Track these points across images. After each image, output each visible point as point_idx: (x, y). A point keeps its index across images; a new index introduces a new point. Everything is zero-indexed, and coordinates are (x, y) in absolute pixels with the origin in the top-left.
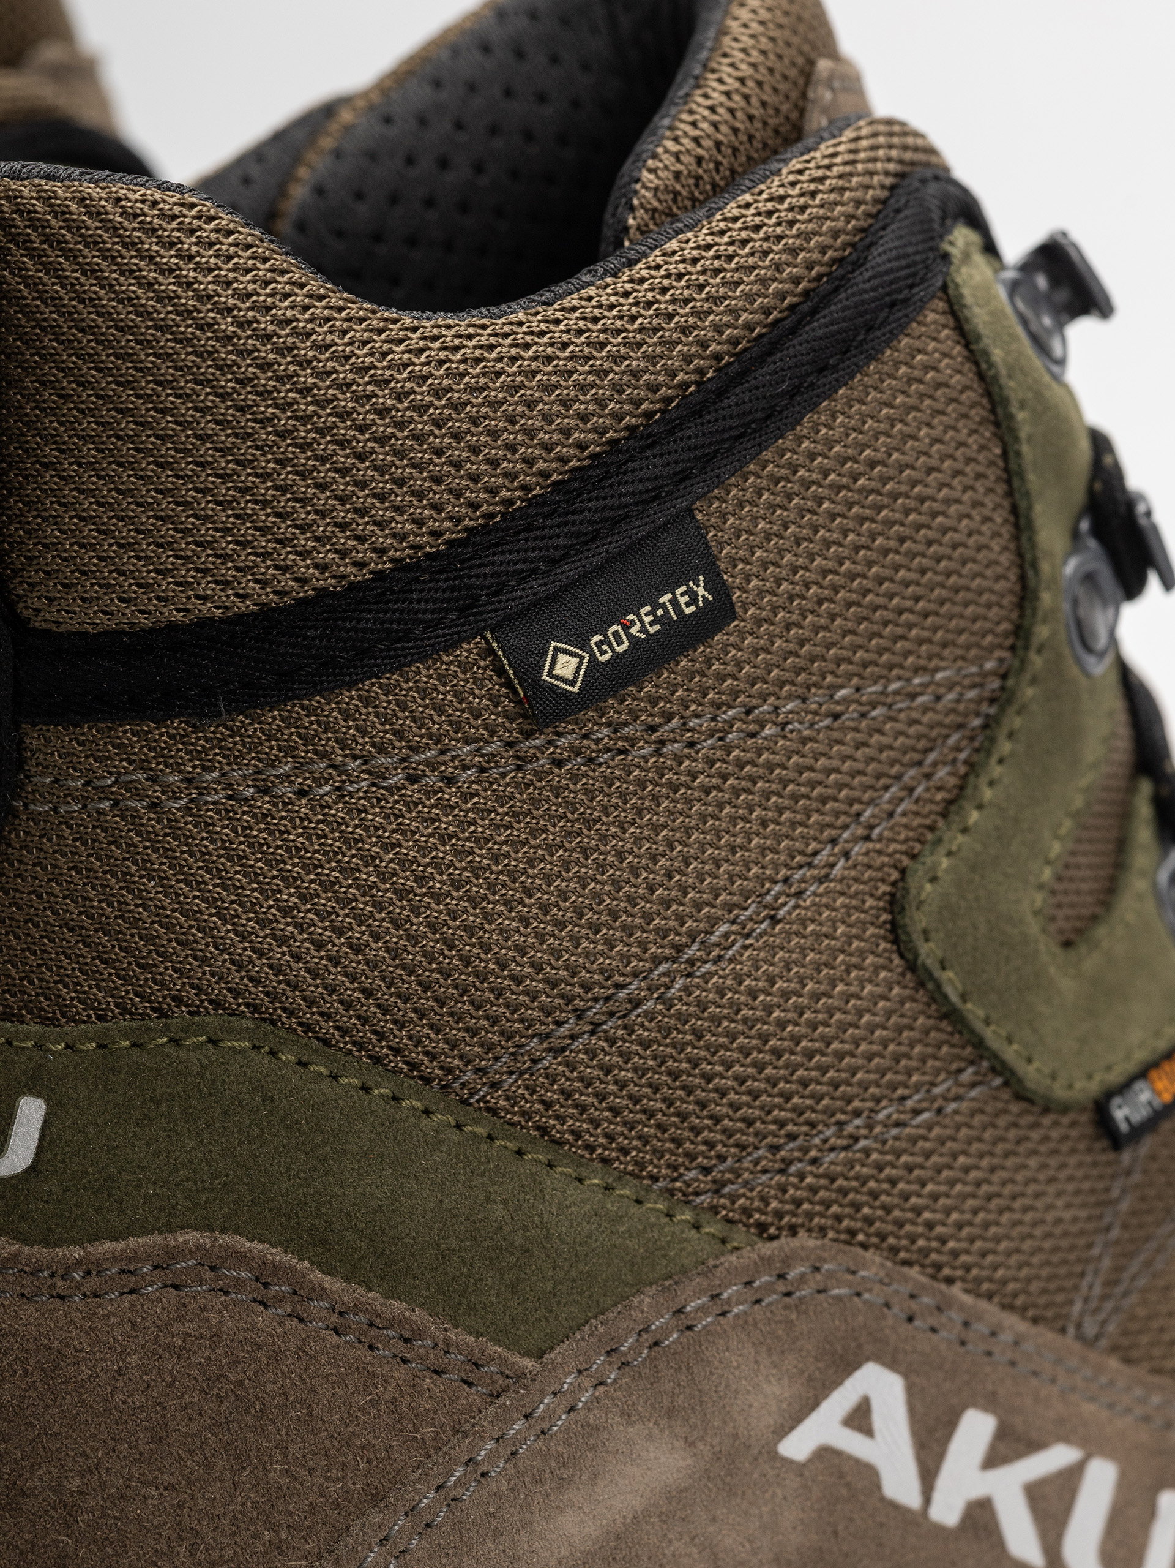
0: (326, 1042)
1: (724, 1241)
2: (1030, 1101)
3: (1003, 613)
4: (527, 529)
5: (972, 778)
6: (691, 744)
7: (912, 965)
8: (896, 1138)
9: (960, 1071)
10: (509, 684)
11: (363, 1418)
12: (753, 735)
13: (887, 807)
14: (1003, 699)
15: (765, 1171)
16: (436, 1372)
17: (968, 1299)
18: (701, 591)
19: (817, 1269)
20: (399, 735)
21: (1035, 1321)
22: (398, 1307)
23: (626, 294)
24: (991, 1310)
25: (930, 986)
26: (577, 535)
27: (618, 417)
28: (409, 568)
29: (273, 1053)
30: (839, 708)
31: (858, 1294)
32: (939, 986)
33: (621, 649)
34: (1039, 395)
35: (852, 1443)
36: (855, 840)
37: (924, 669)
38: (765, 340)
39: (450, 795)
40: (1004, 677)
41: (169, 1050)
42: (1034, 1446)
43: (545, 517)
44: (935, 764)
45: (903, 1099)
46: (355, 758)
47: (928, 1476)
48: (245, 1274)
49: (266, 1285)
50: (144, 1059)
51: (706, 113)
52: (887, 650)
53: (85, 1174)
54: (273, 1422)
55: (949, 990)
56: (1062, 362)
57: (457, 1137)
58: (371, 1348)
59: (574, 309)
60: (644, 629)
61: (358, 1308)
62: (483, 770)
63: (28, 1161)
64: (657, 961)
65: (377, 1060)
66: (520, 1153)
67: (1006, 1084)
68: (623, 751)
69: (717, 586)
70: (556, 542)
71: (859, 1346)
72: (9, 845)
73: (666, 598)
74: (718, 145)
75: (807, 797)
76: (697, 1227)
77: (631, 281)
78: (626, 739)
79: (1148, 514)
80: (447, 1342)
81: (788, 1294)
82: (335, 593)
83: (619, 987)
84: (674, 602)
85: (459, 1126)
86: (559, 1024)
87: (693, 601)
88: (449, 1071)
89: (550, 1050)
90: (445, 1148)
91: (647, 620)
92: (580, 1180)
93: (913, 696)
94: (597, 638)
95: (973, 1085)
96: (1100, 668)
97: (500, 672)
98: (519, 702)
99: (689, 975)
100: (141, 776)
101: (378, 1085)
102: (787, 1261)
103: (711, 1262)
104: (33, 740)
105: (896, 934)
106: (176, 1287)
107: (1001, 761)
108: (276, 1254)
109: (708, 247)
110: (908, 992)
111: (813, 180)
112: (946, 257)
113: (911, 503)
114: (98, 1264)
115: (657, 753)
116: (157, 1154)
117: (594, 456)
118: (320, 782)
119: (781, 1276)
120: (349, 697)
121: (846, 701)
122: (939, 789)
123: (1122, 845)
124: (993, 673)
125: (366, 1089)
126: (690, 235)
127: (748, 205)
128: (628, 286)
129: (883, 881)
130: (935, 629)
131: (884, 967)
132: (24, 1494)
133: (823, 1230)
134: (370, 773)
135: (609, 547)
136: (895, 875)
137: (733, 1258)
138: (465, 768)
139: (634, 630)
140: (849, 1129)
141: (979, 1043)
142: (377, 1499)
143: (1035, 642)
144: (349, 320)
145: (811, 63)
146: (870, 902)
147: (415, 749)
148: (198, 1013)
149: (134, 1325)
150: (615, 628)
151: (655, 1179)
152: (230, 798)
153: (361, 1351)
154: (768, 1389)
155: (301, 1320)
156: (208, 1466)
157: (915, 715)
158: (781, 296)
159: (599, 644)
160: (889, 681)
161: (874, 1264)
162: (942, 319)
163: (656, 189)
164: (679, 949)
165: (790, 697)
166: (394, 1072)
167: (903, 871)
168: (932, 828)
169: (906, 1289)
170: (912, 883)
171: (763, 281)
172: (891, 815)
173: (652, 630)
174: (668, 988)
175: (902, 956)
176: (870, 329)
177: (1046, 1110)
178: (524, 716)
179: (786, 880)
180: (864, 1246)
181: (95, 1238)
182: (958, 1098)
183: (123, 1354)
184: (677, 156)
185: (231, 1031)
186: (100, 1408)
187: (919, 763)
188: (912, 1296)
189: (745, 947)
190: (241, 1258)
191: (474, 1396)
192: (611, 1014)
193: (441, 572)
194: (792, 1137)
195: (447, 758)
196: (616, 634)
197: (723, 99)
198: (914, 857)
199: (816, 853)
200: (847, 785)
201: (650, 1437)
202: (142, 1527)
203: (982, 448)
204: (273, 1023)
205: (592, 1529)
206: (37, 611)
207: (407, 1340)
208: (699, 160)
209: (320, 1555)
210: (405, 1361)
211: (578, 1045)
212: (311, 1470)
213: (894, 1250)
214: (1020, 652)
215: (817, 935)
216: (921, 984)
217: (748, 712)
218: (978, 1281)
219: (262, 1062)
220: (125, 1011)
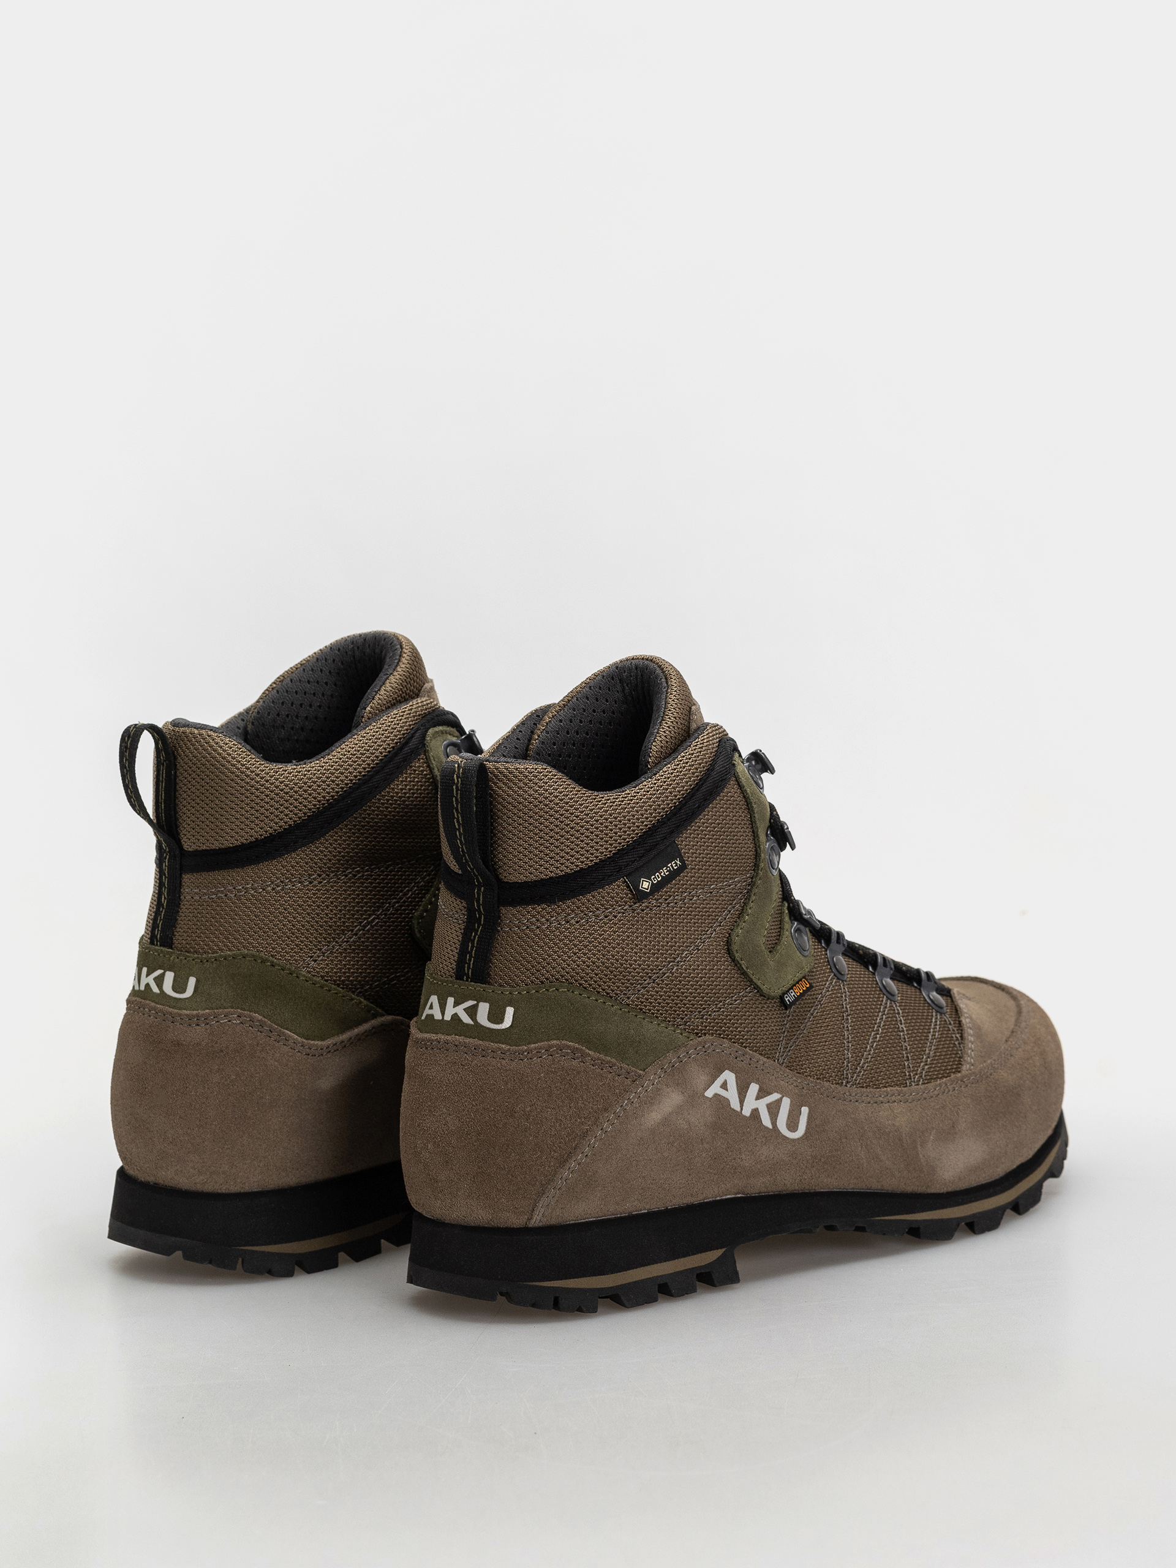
0: (585, 988)
1: (688, 1038)
2: (765, 996)
3: (752, 860)
4: (633, 849)
5: (745, 907)
6: (676, 903)
7: (734, 960)
8: (730, 1008)
9: (747, 989)
10: (631, 891)
11: (601, 1088)
12: (691, 900)
13: (725, 917)
14: (752, 884)
15: (697, 1019)
16: (619, 1075)
17: (751, 1052)
18: (678, 862)
19: (712, 1045)
20: (602, 905)
21: (768, 1058)
22: (609, 1058)
23: (655, 784)
24: (756, 1055)
25: (738, 965)
26: (646, 850)
27: (655, 817)
28: (603, 861)
29: (573, 992)
30: (712, 891)
31: (723, 1051)
32: (741, 965)
33: (659, 880)
34: (759, 800)
35: (723, 1092)
36: (717, 926)
37: (732, 878)
38: (691, 793)
39: (616, 920)
40: (752, 878)
41: (546, 992)
42: (769, 1094)
43: (638, 845)
44: (735, 904)
45: (732, 997)
46: (591, 912)
47: (742, 1102)
48: (569, 1051)
49: (574, 1054)
50: (539, 995)
51: (667, 728)
52: (729, 874)
53: (525, 1027)
54: (579, 1090)
55: (743, 966)
56: (762, 788)
57: (620, 1012)
58: (602, 1069)
59: (642, 789)
60: (664, 874)
61: (598, 1059)
62: (624, 913)
63: (510, 1024)
64: (669, 962)
65: (598, 992)
66: (636, 1016)
67: (758, 992)
68: (659, 906)
69: (682, 861)
70: (641, 852)
71: (724, 1066)
72: (497, 940)
73: (669, 865)
74: (671, 737)
75: (705, 915)
76: (682, 1034)
77: (656, 780)
78: (660, 903)
79: (788, 828)
80: (621, 1067)
81: (705, 1052)
82: (585, 869)
83: (660, 970)
84: (672, 866)
85: (621, 1009)
86: (645, 980)
87: (676, 865)
88: (617, 994)
89: (642, 988)
90: (617, 1015)
91: (665, 871)
92: (652, 1023)
93: (730, 886)
94: (653, 877)
95: (750, 992)
96: (775, 873)
97: (628, 887)
98: (633, 895)
99: (678, 966)
100: (534, 919)
101: (600, 999)
102: (705, 1042)
103: (686, 1044)
104: (503, 910)
105: (729, 951)
106: (551, 1056)
107: (752, 902)
108: (577, 1045)
109: (675, 769)
110: (732, 967)
111: (700, 748)
112: (734, 765)
113: (729, 834)
114: (531, 1050)
115: (667, 906)
116: (544, 1020)
117: (649, 828)
118: (582, 919)
119: (704, 1047)
120: (589, 896)
121: (714, 888)
122: (737, 911)
123: (781, 922)
124: (749, 877)
125: (597, 1000)
126: (669, 765)
127: (684, 757)
128: (655, 782)
129: (724, 937)
130: (734, 867)
131: (726, 961)
132: (515, 1113)
133: (712, 1034)
134: (594, 916)
135: (654, 852)
136: (728, 935)
137: (691, 1042)
138: (619, 913)
139: (662, 874)
140: (719, 1006)
141: (751, 981)
142: (606, 1110)
143: (760, 868)
144: (587, 797)
145: (690, 708)
146: (722, 943)
147: (607, 909)
148: (552, 982)
149: (542, 1066)
150: (657, 874)
151: (669, 1022)
152: (558, 924)
153: (600, 1070)
154: (702, 1078)
155: (584, 1063)
156: (563, 1102)
157: (730, 891)
158: (694, 781)
159: (653, 878)
160: (724, 882)
161: (726, 1043)
162: (734, 783)
163: (657, 751)
164: (675, 958)
165: (700, 889)
166: (603, 995)
167: (730, 934)
168: (736, 922)
169: (735, 1050)
170: (733, 937)
171: (690, 778)
172: (725, 919)
173: (667, 874)
174: (672, 969)
175: (731, 958)
176: (717, 788)
177: (768, 999)
178: (634, 898)
179: (701, 938)
180: (723, 1038)
181: (529, 1043)
182: (746, 996)
183: (540, 1074)
184: (661, 741)
185: (562, 986)
186: (534, 1088)
187: (731, 904)
188: (737, 1052)
189: (691, 957)
190: (568, 1047)
191: (629, 1082)
192: (658, 977)
193: (612, 861)
194: (704, 1009)
195: (614, 911)
196: (658, 875)
197: (671, 724)
198: (732, 930)
199: (708, 931)
200: (715, 911)
201: (673, 1091)
202: (546, 1120)
203: (745, 816)
204: (572, 984)
205: (659, 1117)
206: (505, 877)
207: (611, 1067)
208: (667, 742)
209: (592, 1125)
210: (611, 1073)
211: (650, 986)
212: (589, 1102)
213: (731, 1039)
214: (756, 871)
215: (709, 953)
216: (736, 965)
217: (690, 893)
218: (753, 1047)
219: (570, 994)
220: (532, 982)
